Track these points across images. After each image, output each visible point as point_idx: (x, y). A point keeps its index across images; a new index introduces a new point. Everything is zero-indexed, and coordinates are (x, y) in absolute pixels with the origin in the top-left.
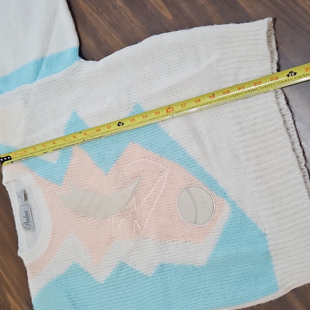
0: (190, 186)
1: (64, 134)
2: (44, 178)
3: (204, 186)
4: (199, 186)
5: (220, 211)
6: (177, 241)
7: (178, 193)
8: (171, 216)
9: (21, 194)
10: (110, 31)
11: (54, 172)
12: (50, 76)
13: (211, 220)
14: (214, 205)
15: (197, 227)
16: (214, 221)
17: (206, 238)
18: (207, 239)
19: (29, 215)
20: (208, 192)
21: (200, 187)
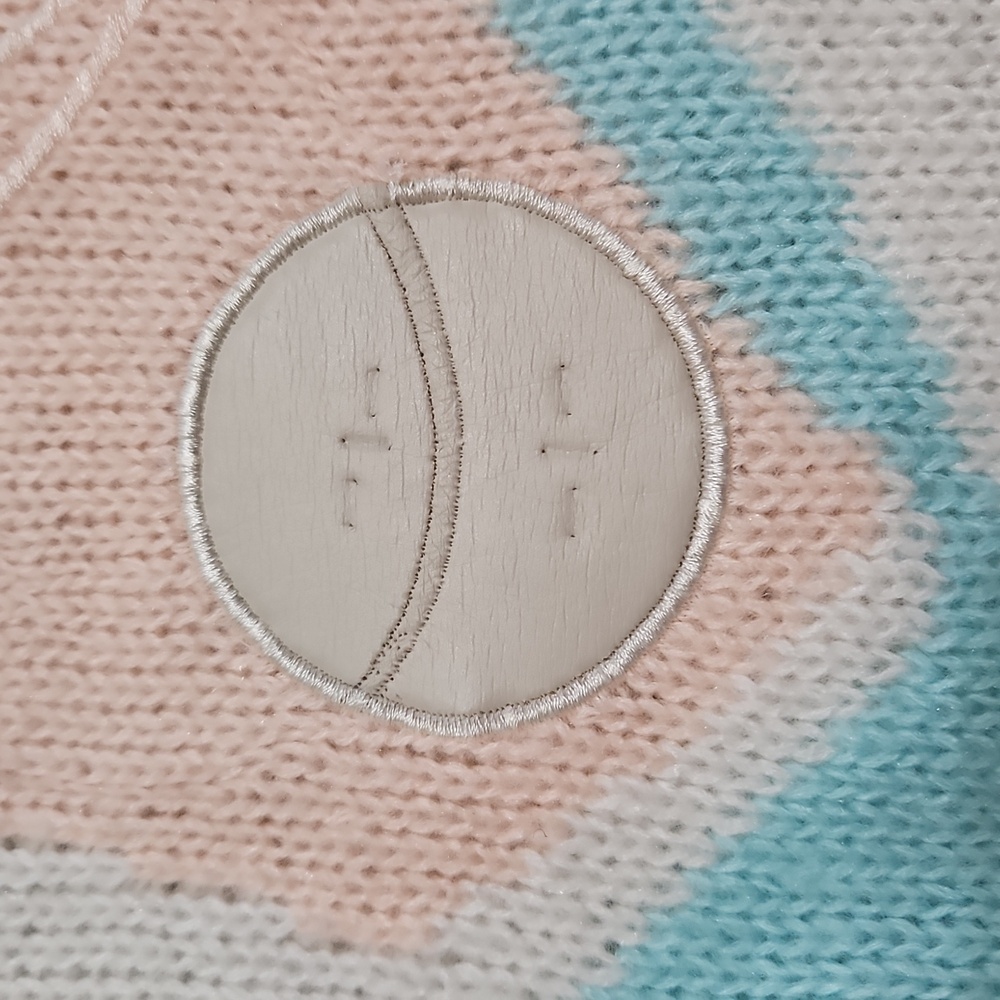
0: (444, 183)
3: (632, 219)
4: (560, 210)
5: (767, 594)
6: (62, 848)
7: (251, 251)
8: (64, 520)
13: (612, 686)
14: (708, 506)
15: (380, 738)
16: (646, 703)
17: (459, 899)
18: (481, 919)
20: (672, 314)
21: (582, 224)
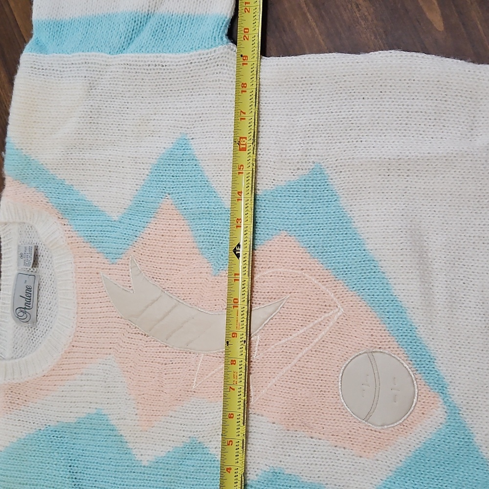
0: (379, 350)
1: (150, 171)
2: (85, 239)
3: (406, 359)
4: (395, 356)
5: (423, 414)
6: (320, 439)
7: (350, 356)
8: (321, 391)
9: (28, 252)
10: (306, 9)
11: (108, 234)
12: (157, 54)
13: (400, 424)
14: (415, 400)
15: (367, 427)
16: (405, 427)
17: (378, 452)
18: (381, 455)
19: (32, 295)
20: (411, 373)
21: (398, 358)
